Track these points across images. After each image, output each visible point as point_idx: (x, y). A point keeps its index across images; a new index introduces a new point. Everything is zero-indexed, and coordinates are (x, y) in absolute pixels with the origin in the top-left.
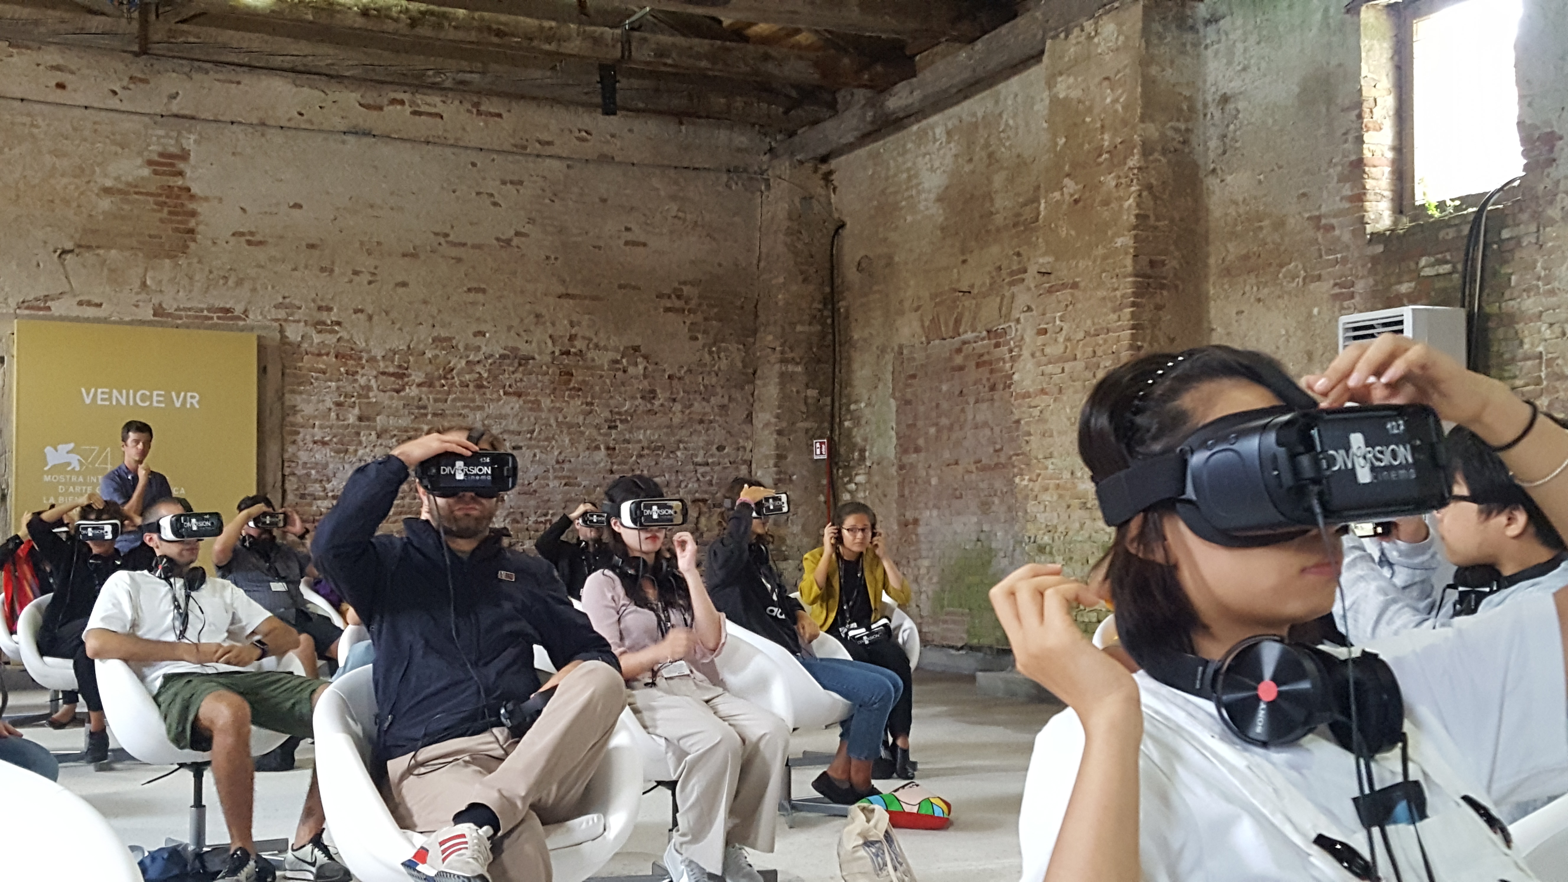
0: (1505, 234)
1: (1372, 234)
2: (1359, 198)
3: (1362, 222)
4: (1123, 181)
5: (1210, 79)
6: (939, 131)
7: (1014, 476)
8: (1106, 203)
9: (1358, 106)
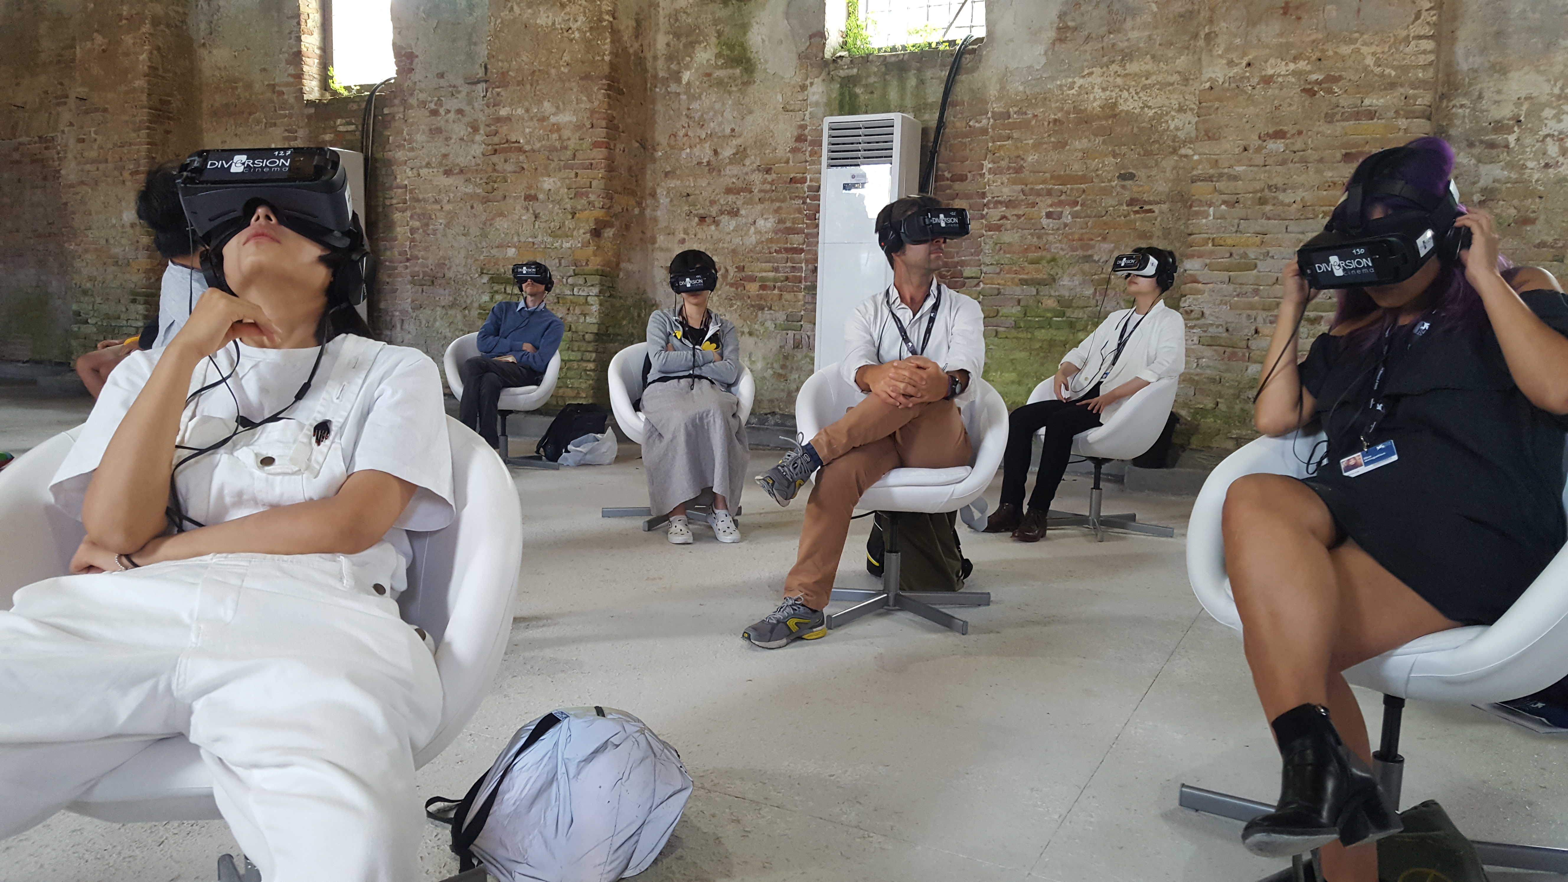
0: (386, 111)
1: (307, 100)
2: (299, 76)
3: (301, 92)
4: (138, 41)
7: (64, 242)
8: (127, 54)
9: (297, 16)
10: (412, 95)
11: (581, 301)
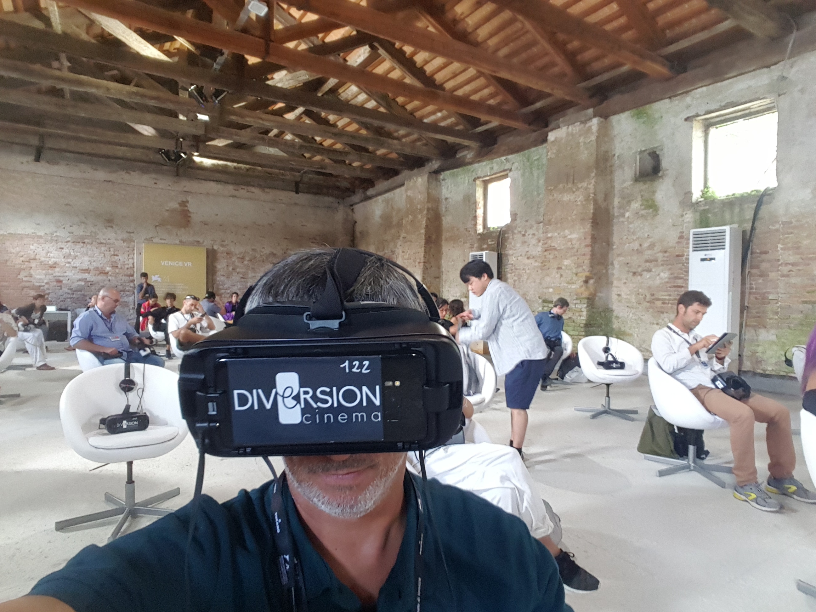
0: (506, 235)
1: (478, 233)
2: (475, 225)
3: (476, 230)
4: (423, 217)
5: (443, 193)
6: (380, 201)
8: (419, 222)
9: (475, 203)
10: (516, 229)
11: (579, 310)
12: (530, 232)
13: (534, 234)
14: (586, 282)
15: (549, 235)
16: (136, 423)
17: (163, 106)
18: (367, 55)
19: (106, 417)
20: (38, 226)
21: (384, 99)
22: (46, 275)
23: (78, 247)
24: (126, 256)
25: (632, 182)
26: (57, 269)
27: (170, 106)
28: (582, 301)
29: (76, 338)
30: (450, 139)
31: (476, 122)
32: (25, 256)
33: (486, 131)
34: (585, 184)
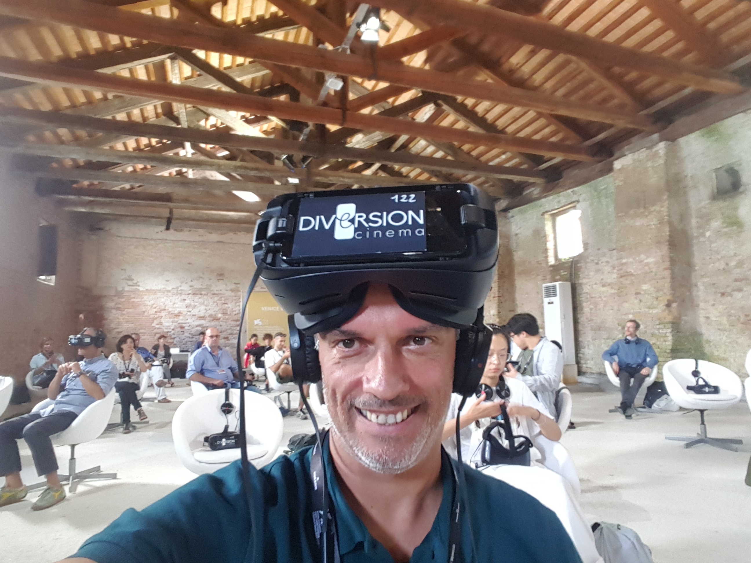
1: (550, 265)
2: (546, 257)
5: (513, 230)
9: (545, 236)
10: (588, 258)
11: (664, 335)
12: (604, 259)
13: (607, 262)
14: (668, 305)
15: (624, 261)
16: (233, 441)
17: (262, 175)
18: (432, 112)
19: (209, 435)
20: (167, 283)
21: (451, 149)
22: (173, 322)
23: (197, 298)
24: (233, 303)
25: (709, 201)
26: (181, 318)
27: (267, 174)
28: (666, 325)
29: (191, 372)
30: (516, 178)
31: (539, 160)
32: (158, 307)
33: (550, 166)
34: (657, 208)
